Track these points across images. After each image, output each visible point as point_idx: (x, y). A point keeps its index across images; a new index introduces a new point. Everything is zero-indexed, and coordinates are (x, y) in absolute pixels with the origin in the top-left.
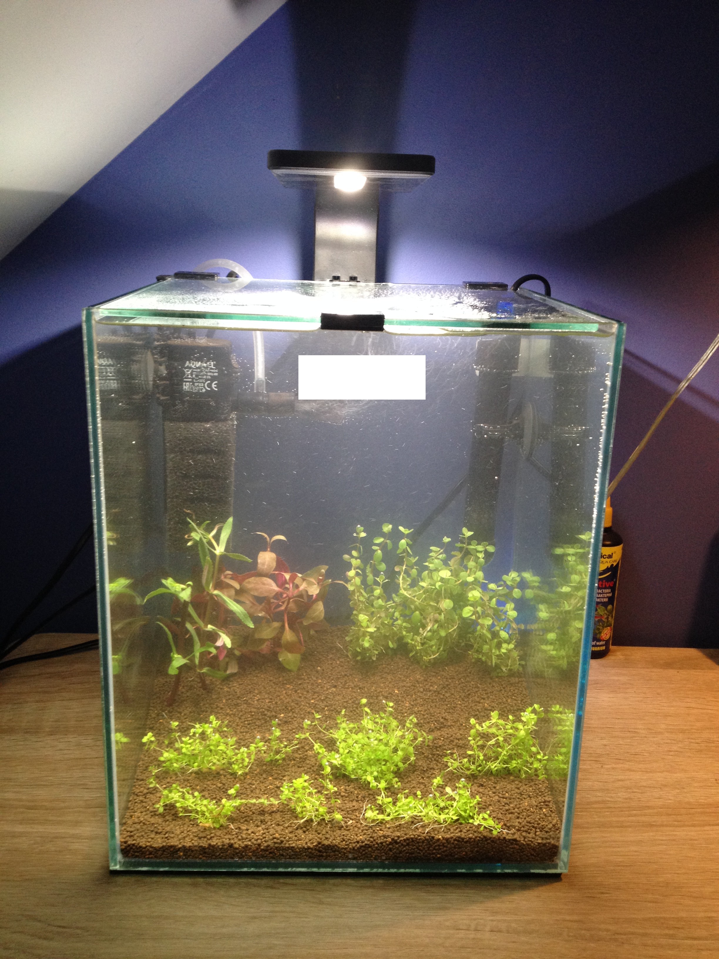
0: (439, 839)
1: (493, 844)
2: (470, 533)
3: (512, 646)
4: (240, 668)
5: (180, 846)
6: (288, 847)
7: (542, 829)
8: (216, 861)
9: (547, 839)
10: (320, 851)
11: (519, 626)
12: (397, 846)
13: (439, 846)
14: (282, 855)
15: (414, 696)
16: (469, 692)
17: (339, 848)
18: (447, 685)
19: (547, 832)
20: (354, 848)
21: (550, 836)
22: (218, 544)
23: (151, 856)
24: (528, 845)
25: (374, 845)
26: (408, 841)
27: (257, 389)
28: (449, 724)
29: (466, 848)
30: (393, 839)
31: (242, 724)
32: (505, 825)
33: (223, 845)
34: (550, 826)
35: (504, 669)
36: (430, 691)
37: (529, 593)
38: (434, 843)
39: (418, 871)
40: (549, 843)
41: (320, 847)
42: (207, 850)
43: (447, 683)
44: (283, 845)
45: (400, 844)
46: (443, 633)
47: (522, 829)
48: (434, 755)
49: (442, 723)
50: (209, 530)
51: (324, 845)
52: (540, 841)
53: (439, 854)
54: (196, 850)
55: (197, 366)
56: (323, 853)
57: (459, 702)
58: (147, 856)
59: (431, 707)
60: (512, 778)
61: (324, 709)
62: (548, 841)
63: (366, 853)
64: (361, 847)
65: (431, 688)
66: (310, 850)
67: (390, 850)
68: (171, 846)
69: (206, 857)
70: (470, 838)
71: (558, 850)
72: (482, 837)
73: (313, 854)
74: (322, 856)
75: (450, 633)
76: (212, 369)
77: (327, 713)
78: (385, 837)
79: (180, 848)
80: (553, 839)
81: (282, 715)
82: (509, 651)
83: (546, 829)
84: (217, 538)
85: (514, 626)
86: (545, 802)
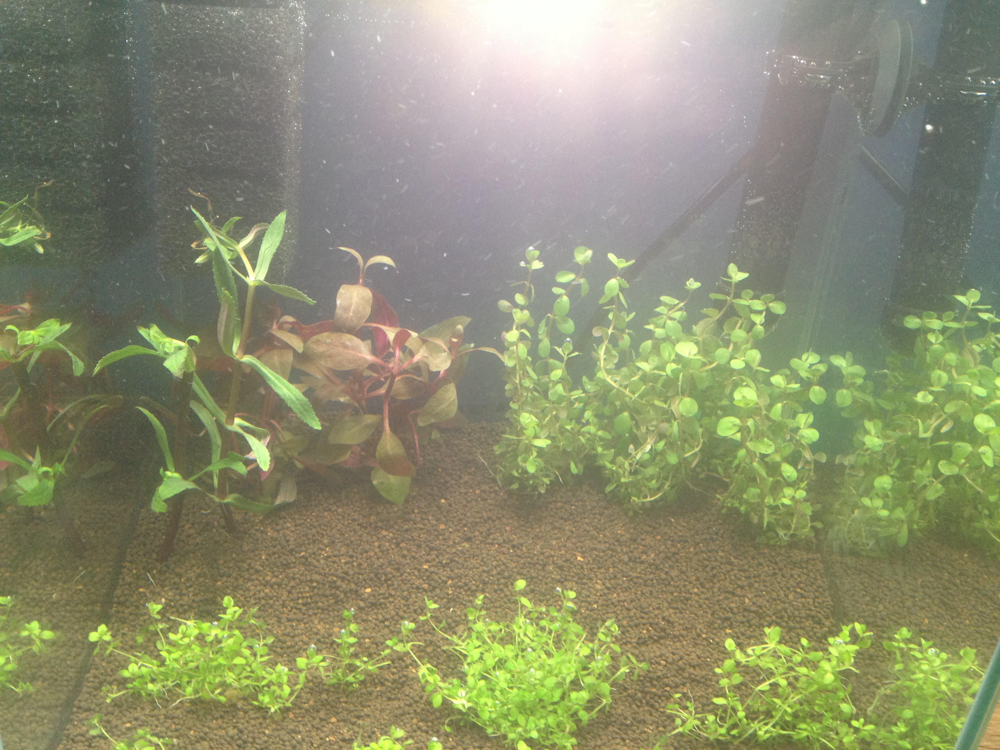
2: (742, 276)
3: (801, 494)
11: (817, 456)
15: (611, 570)
16: (715, 572)
18: (674, 554)
22: (254, 266)
31: (292, 604)
35: (781, 533)
36: (642, 562)
43: (673, 550)
46: (673, 459)
48: (646, 693)
49: (664, 630)
50: (236, 235)
57: (696, 590)
59: (643, 594)
61: (446, 583)
75: (685, 459)
77: (450, 592)
81: (368, 590)
85: (808, 455)
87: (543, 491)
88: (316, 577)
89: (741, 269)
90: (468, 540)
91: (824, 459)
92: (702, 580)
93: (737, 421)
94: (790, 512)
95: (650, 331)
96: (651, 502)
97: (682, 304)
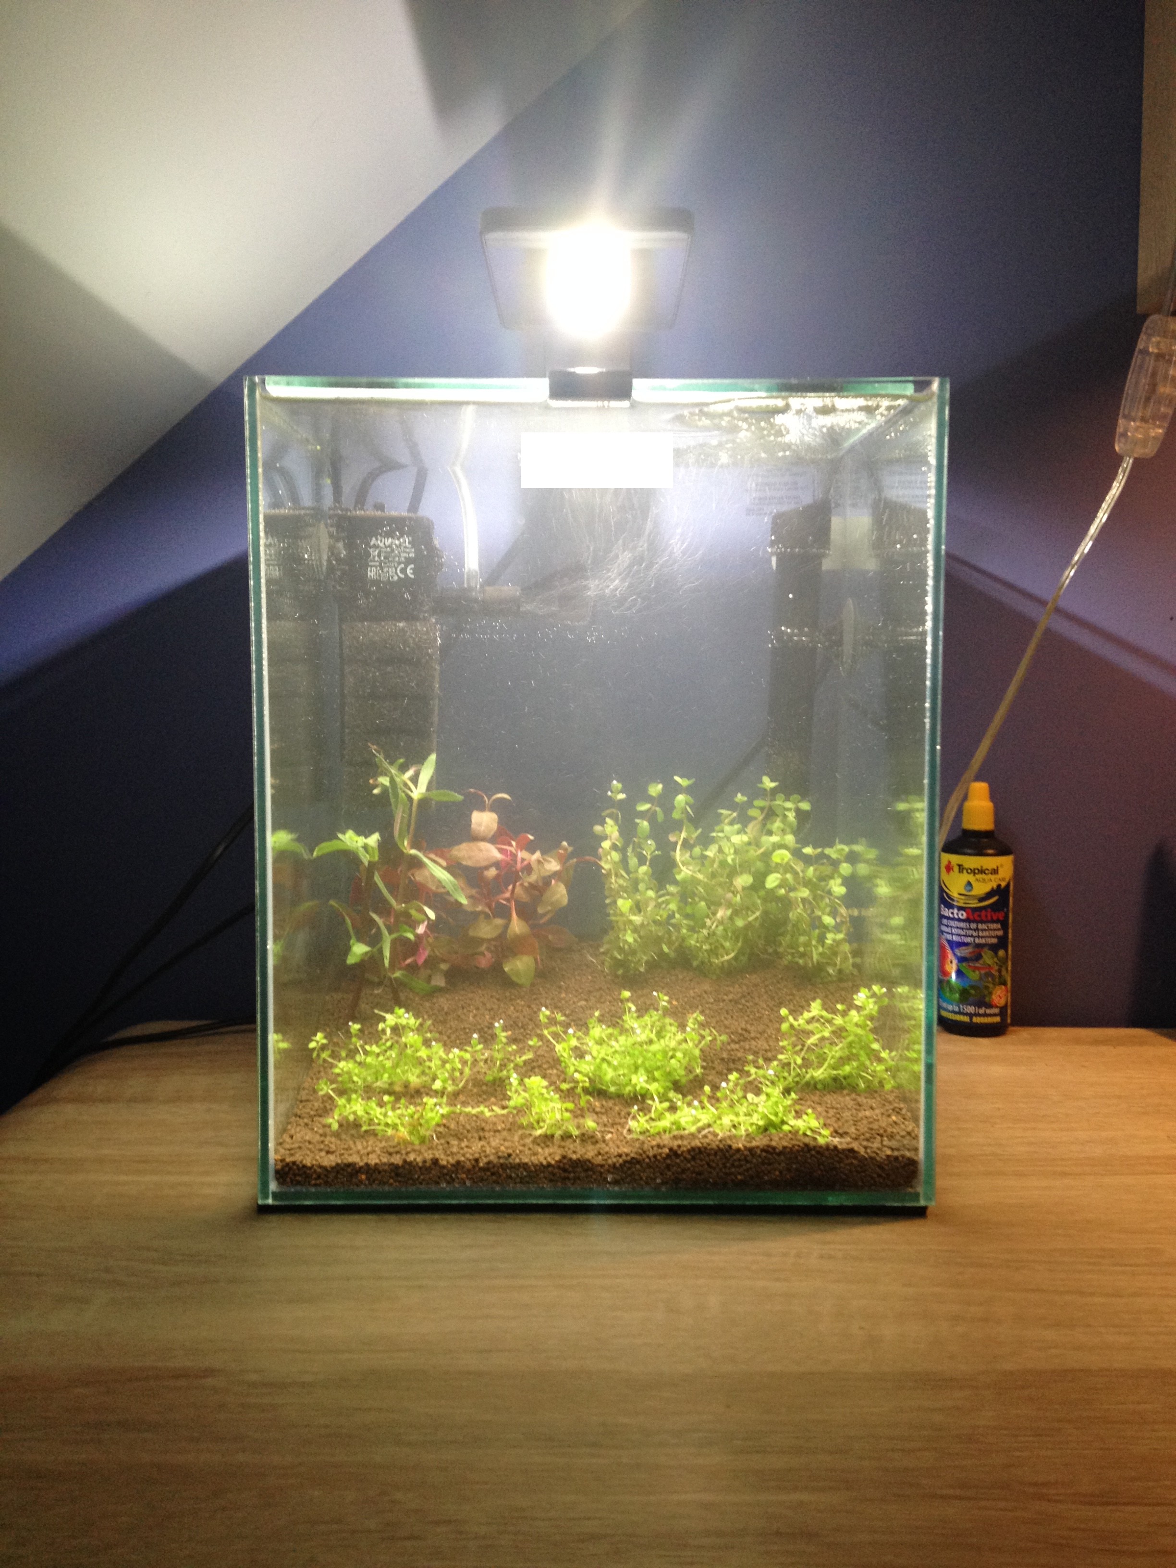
0: (738, 1150)
1: (819, 1157)
2: (773, 785)
3: (840, 936)
4: (447, 983)
5: (361, 1164)
6: (519, 1165)
7: (891, 1137)
8: (414, 1188)
9: (898, 1150)
10: (565, 1170)
11: (850, 911)
12: (678, 1161)
13: (739, 1160)
14: (510, 1177)
17: (593, 1164)
19: (898, 1141)
20: (614, 1164)
21: (904, 1146)
22: (416, 786)
23: (318, 1182)
24: (872, 1158)
25: (644, 1160)
26: (692, 1153)
27: (468, 583)
28: (753, 1035)
29: (779, 1164)
30: (671, 1149)
32: (836, 1132)
33: (425, 1162)
34: (904, 1133)
35: (831, 971)
37: (863, 869)
38: (731, 1156)
39: (710, 1202)
40: (903, 1156)
41: (564, 1164)
42: (401, 1170)
44: (511, 1160)
45: (682, 1158)
46: (740, 923)
47: (862, 1137)
49: (741, 1035)
51: (571, 1159)
52: (889, 1152)
53: (740, 1174)
54: (385, 1171)
55: (387, 544)
56: (570, 1172)
58: (313, 1182)
60: (845, 1092)
62: (902, 1153)
63: (633, 1173)
64: (625, 1162)
65: (725, 997)
66: (550, 1169)
67: (668, 1167)
68: (349, 1165)
69: (400, 1182)
70: (785, 1148)
71: (916, 1167)
72: (801, 1145)
73: (554, 1175)
74: (568, 1178)
75: (750, 923)
76: (405, 547)
78: (659, 1146)
79: (361, 1168)
80: (909, 1150)
81: (509, 1032)
82: (838, 943)
83: (898, 1137)
84: (415, 779)
85: (843, 911)
86: (893, 1110)
87: (642, 970)
88: (467, 1026)
89: (772, 781)
90: (586, 1000)
91: (856, 913)
92: (771, 1005)
93: (779, 876)
94: (834, 950)
95: (714, 837)
96: (728, 961)
97: (735, 814)
